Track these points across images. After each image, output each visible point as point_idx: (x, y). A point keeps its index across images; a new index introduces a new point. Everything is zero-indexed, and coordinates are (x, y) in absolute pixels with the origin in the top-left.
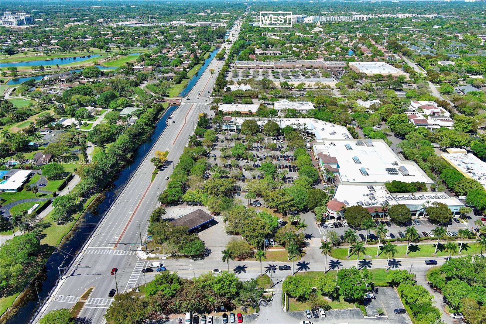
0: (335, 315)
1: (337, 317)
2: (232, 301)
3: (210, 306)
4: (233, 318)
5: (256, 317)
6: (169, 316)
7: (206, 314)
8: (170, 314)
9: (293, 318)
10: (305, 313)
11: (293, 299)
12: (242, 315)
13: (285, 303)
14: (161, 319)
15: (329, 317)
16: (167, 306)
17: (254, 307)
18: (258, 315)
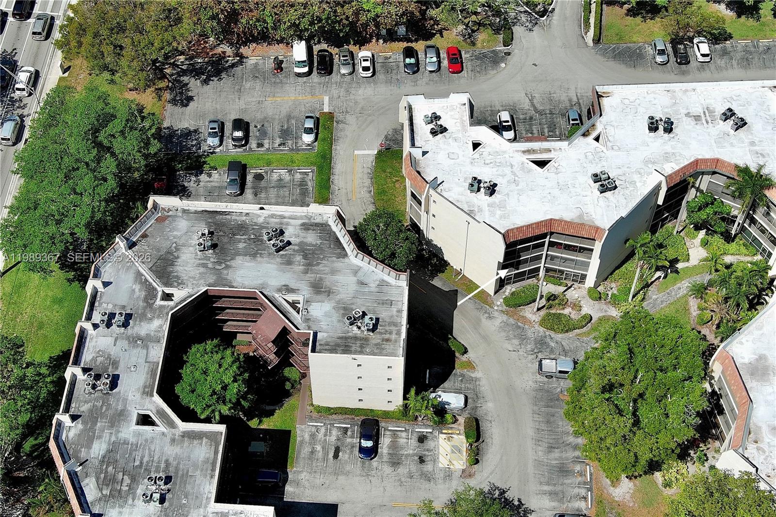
0: (739, 55)
1: (746, 62)
2: (432, 12)
3: (365, 25)
4: (435, 59)
5: (503, 59)
6: (244, 50)
7: (352, 48)
8: (245, 44)
9: (612, 64)
10: (650, 50)
11: (617, 8)
12: (460, 51)
13: (592, 21)
14: (222, 57)
15: (721, 62)
16: (236, 22)
17: (497, 31)
18: (509, 54)
